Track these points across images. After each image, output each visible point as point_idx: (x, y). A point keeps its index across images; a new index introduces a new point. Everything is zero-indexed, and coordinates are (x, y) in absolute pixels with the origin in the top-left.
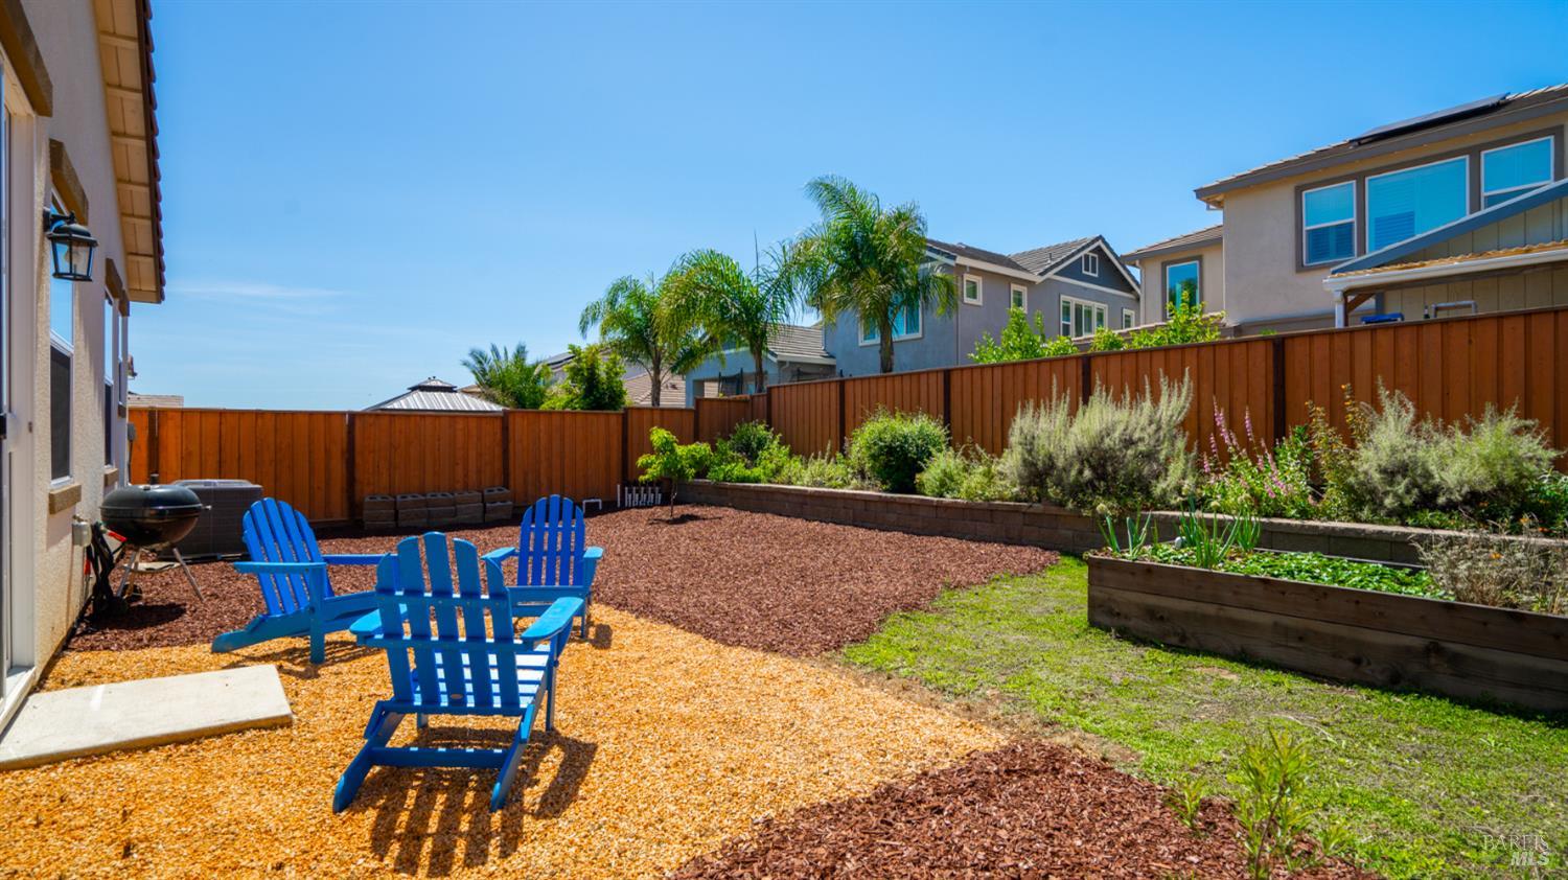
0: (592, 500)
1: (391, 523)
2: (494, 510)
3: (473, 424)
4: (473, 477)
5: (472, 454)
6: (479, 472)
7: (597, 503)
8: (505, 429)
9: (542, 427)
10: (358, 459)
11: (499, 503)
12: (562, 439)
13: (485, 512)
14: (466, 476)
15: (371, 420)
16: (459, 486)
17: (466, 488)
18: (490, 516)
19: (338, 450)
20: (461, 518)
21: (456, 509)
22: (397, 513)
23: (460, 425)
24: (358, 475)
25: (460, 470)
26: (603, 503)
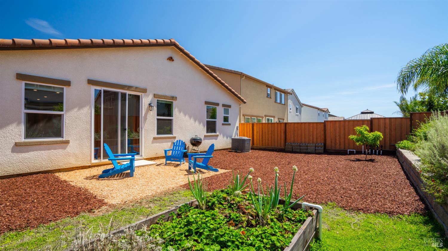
0: (352, 150)
1: (291, 150)
2: (318, 149)
3: (315, 125)
4: (315, 140)
5: (315, 134)
6: (317, 138)
7: (354, 151)
8: (325, 126)
9: (337, 125)
10: (287, 134)
11: (320, 148)
12: (344, 129)
13: (315, 150)
14: (313, 139)
15: (290, 124)
16: (311, 142)
17: (313, 143)
18: (317, 151)
19: (283, 132)
20: (309, 151)
21: (307, 148)
22: (292, 148)
24: (287, 137)
25: (311, 137)
26: (356, 151)
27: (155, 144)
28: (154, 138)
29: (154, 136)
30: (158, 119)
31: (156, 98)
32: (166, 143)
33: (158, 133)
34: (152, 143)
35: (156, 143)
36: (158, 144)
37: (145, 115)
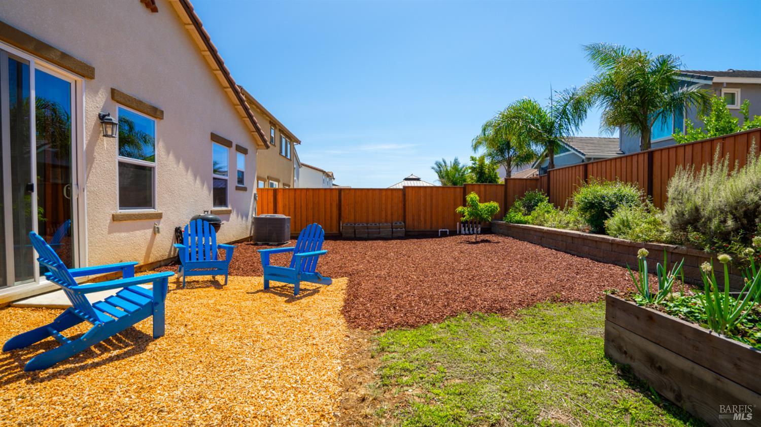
0: (444, 230)
1: (353, 235)
2: (397, 232)
3: (389, 193)
4: (389, 216)
5: (389, 206)
6: (392, 214)
7: (447, 231)
8: (404, 195)
9: (422, 194)
10: (343, 208)
11: (399, 229)
12: (431, 200)
13: (392, 233)
14: (386, 216)
15: (348, 191)
16: (383, 220)
17: (386, 222)
18: (395, 235)
19: (335, 204)
20: (382, 235)
21: (380, 231)
22: (355, 231)
23: (384, 193)
24: (343, 214)
25: (384, 213)
26: (449, 231)
27: (117, 234)
28: (115, 218)
29: (113, 212)
30: (121, 164)
31: (118, 102)
32: (142, 231)
33: (123, 204)
34: (110, 232)
35: (119, 231)
36: (123, 234)
37: (88, 146)
